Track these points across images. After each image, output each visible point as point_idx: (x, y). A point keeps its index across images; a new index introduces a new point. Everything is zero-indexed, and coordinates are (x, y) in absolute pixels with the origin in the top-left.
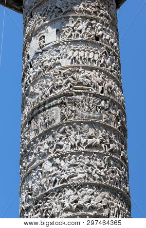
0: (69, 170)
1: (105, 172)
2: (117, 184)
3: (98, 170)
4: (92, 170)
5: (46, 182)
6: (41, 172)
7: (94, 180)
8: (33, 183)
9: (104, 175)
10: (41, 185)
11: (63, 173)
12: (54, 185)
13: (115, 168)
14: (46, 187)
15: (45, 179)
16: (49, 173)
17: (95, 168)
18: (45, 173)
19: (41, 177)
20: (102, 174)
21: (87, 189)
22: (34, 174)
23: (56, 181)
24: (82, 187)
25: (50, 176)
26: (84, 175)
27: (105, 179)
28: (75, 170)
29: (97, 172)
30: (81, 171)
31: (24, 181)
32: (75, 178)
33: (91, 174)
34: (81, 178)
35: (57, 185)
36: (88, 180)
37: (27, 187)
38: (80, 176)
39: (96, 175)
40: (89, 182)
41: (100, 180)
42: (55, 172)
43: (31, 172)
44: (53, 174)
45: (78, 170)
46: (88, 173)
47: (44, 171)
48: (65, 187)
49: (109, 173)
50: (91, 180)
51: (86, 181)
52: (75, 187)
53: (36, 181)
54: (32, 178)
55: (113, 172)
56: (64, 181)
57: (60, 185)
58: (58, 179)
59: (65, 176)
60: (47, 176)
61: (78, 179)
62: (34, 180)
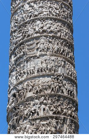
0: (39, 10)
1: (59, 11)
2: (65, 19)
3: (55, 10)
4: (52, 10)
5: (25, 16)
6: (23, 11)
7: (53, 16)
8: (18, 16)
9: (59, 13)
10: (22, 18)
11: (35, 11)
12: (30, 18)
13: (65, 9)
14: (25, 19)
15: (25, 15)
16: (28, 11)
17: (54, 9)
18: (25, 11)
19: (23, 13)
20: (58, 12)
21: (48, 21)
22: (19, 11)
23: (31, 16)
24: (46, 19)
25: (28, 13)
26: (47, 13)
27: (59, 15)
28: (42, 10)
29: (55, 11)
30: (45, 11)
31: (13, 15)
32: (42, 14)
33: (51, 12)
34: (45, 15)
35: (31, 18)
36: (49, 16)
37: (14, 18)
38: (45, 13)
39: (54, 13)
40: (50, 17)
41: (56, 16)
42: (31, 11)
43: (17, 10)
44: (30, 11)
45: (44, 10)
46: (50, 11)
47: (25, 10)
48: (36, 19)
49: (61, 12)
50: (51, 16)
51: (48, 16)
52: (42, 19)
53: (20, 15)
54: (18, 13)
55: (64, 11)
56: (36, 16)
57: (33, 18)
58: (32, 15)
59: (36, 13)
60: (26, 13)
61: (43, 15)
62: (19, 15)
